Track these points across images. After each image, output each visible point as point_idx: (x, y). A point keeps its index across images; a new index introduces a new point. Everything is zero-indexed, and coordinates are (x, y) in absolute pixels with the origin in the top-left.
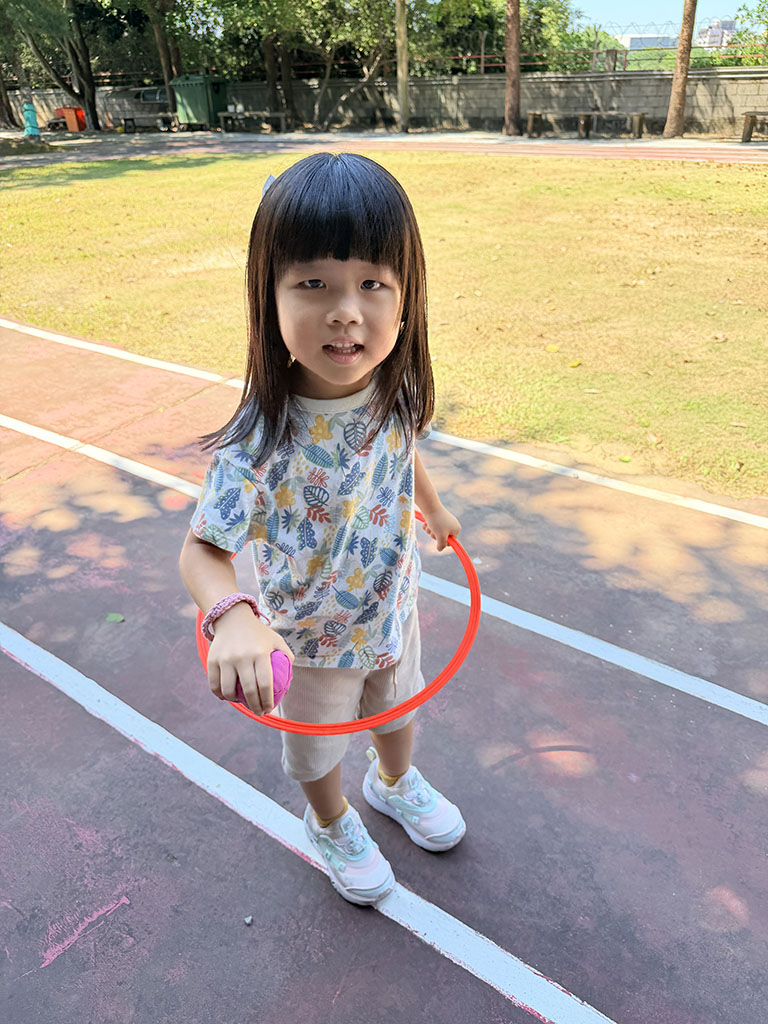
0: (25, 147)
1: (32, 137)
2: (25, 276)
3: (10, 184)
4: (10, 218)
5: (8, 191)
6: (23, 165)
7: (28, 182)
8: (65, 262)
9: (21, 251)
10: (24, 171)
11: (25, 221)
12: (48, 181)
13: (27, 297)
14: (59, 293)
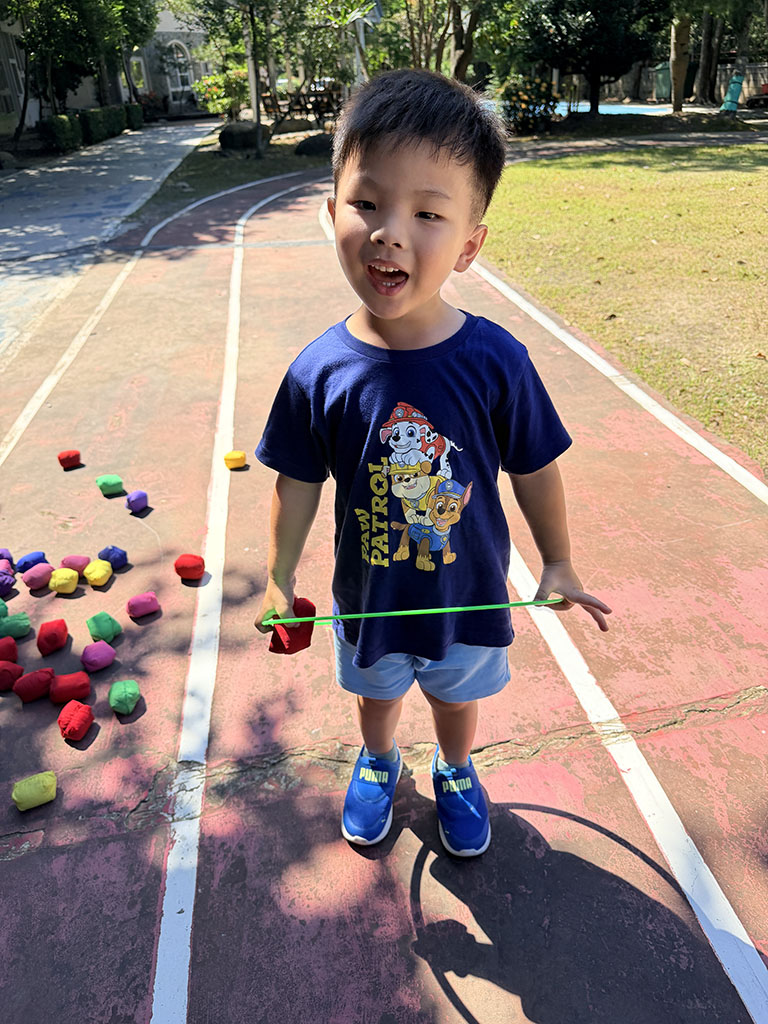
0: (717, 124)
1: (727, 112)
2: (655, 290)
3: (685, 164)
4: (668, 205)
5: (678, 172)
6: (708, 143)
7: (707, 163)
8: (714, 280)
9: (665, 253)
10: (705, 150)
11: (683, 210)
12: (729, 164)
13: (647, 326)
14: (692, 329)
